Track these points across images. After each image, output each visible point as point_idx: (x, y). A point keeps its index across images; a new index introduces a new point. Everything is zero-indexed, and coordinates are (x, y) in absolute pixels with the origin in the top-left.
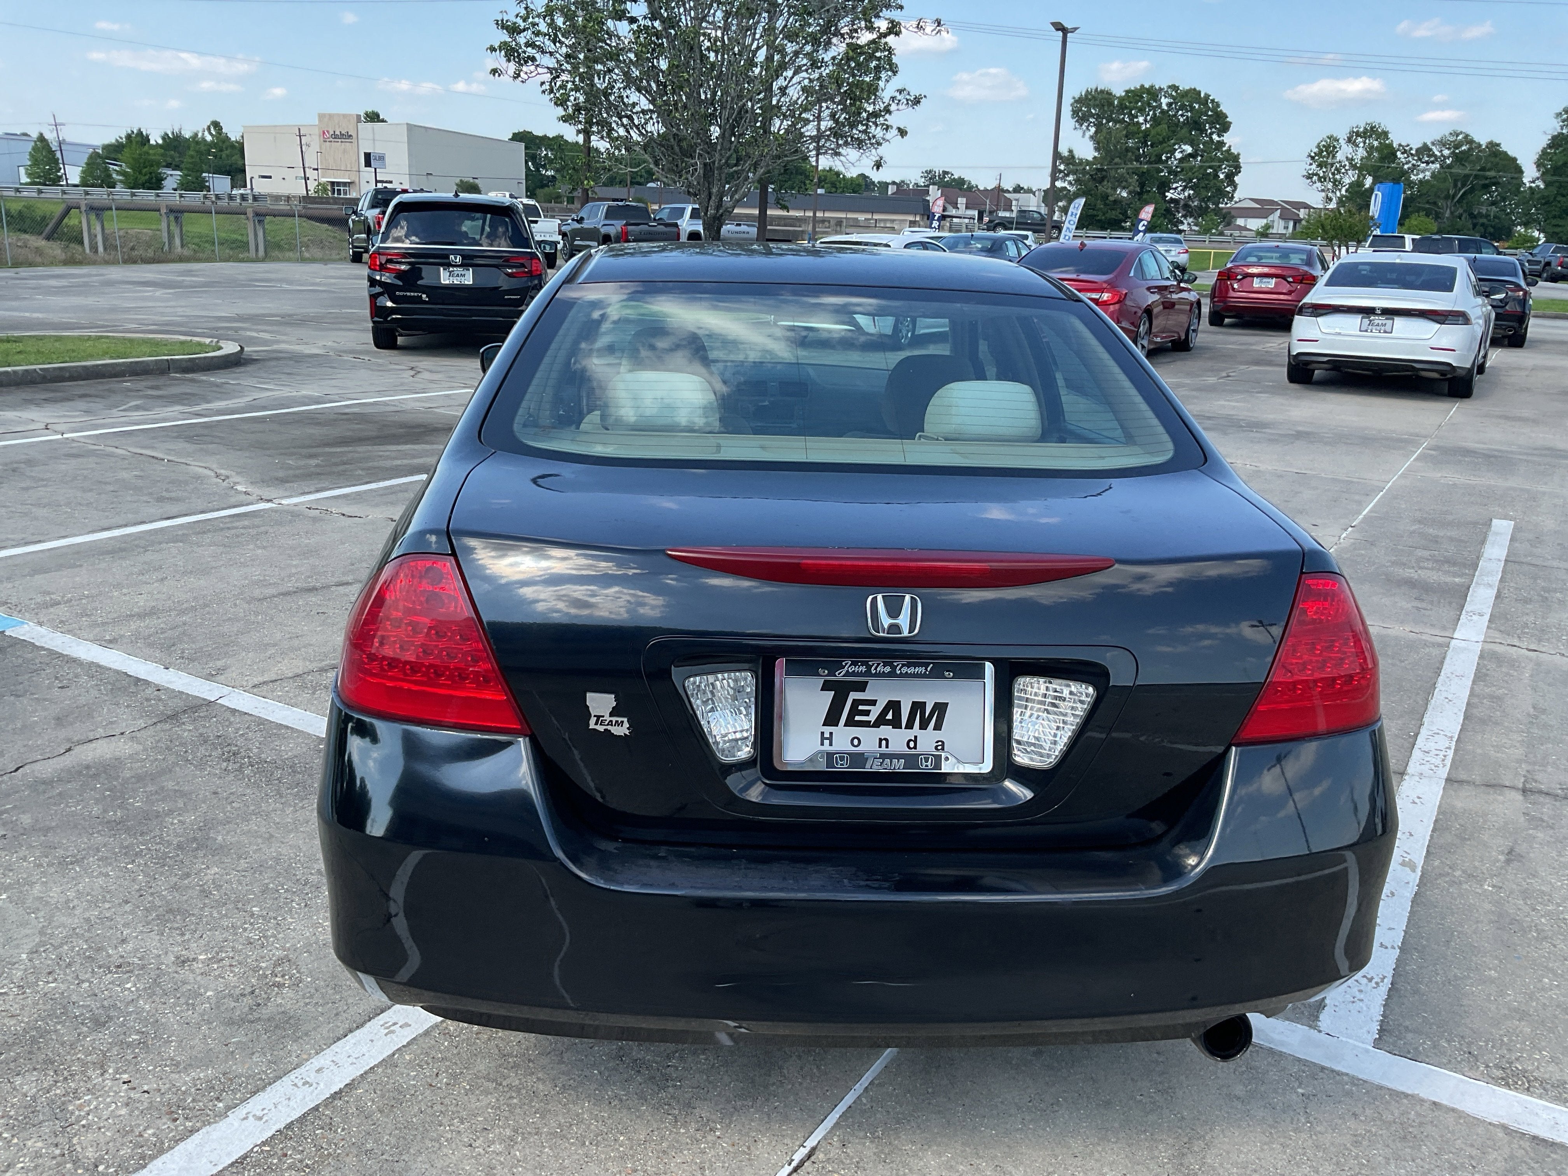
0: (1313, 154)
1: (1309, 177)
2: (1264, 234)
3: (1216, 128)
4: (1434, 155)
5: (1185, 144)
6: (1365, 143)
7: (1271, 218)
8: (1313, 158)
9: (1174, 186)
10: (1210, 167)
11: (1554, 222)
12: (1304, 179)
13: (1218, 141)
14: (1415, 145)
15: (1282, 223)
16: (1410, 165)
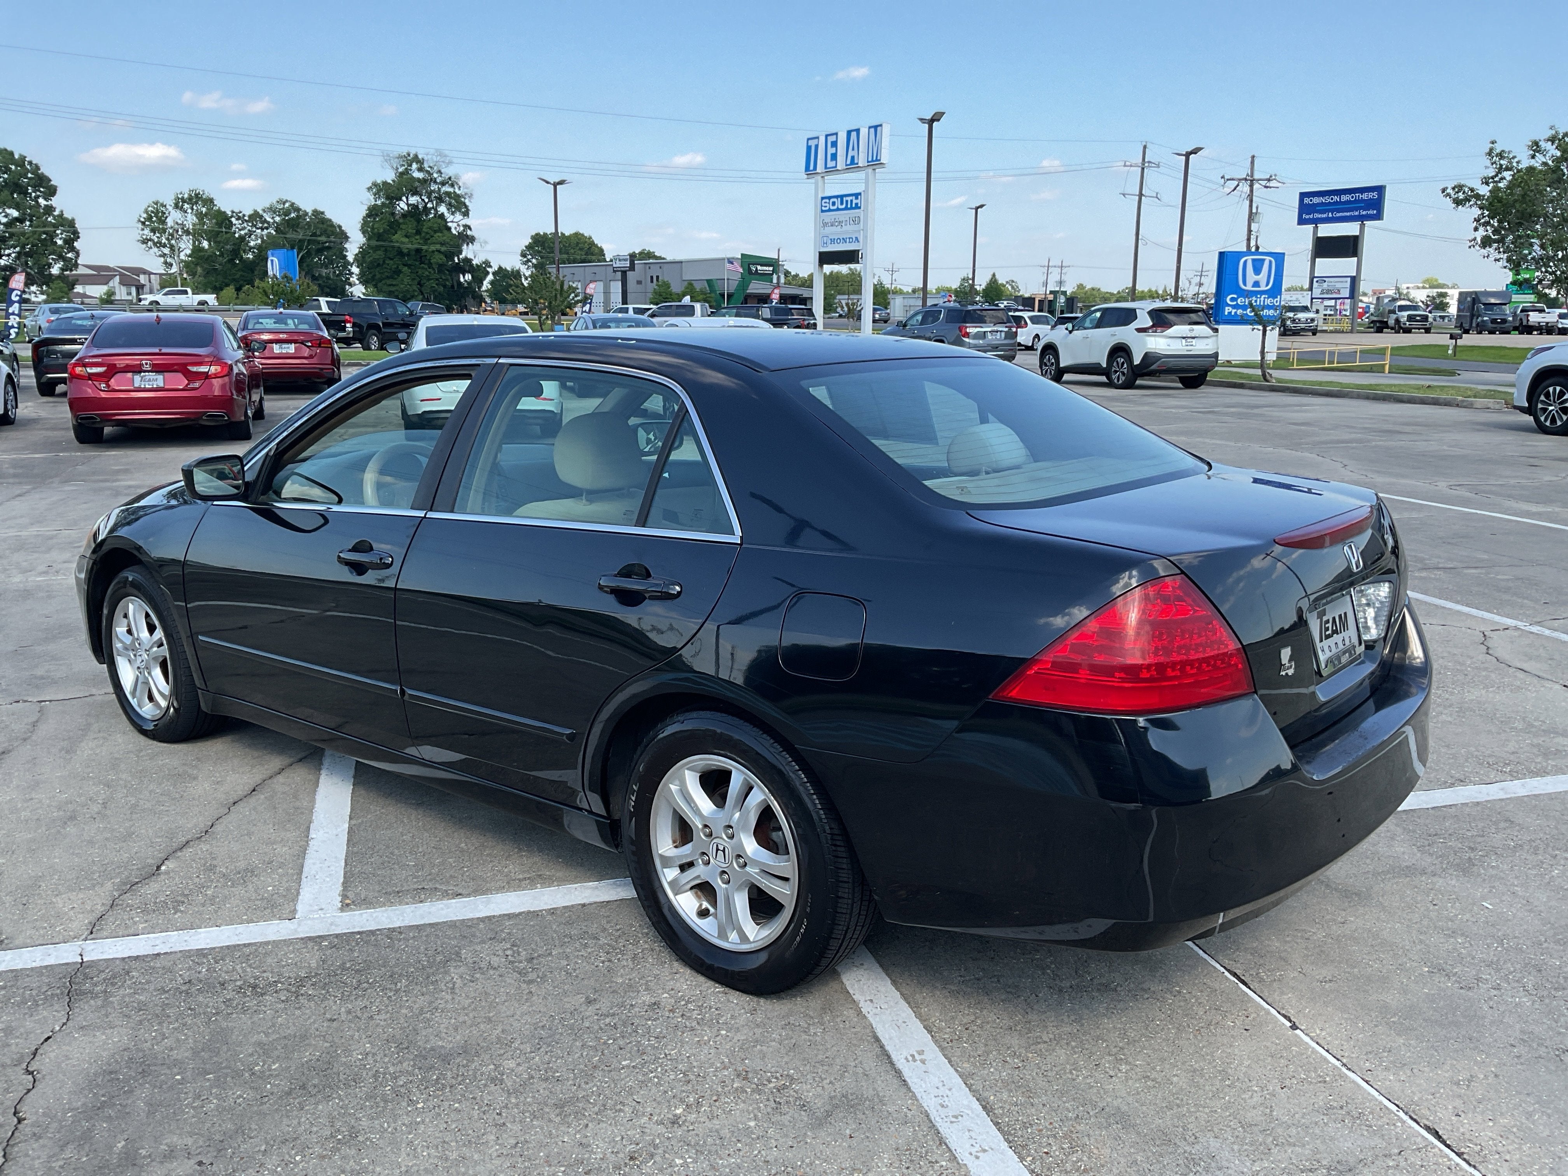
0: (143, 220)
1: (145, 241)
2: (108, 300)
3: (41, 192)
4: (266, 221)
5: (9, 208)
6: (192, 209)
7: (111, 284)
8: (143, 223)
9: (7, 252)
10: (44, 233)
11: (389, 282)
12: (139, 244)
13: (46, 206)
14: (248, 212)
15: (124, 289)
16: (246, 231)
